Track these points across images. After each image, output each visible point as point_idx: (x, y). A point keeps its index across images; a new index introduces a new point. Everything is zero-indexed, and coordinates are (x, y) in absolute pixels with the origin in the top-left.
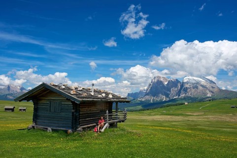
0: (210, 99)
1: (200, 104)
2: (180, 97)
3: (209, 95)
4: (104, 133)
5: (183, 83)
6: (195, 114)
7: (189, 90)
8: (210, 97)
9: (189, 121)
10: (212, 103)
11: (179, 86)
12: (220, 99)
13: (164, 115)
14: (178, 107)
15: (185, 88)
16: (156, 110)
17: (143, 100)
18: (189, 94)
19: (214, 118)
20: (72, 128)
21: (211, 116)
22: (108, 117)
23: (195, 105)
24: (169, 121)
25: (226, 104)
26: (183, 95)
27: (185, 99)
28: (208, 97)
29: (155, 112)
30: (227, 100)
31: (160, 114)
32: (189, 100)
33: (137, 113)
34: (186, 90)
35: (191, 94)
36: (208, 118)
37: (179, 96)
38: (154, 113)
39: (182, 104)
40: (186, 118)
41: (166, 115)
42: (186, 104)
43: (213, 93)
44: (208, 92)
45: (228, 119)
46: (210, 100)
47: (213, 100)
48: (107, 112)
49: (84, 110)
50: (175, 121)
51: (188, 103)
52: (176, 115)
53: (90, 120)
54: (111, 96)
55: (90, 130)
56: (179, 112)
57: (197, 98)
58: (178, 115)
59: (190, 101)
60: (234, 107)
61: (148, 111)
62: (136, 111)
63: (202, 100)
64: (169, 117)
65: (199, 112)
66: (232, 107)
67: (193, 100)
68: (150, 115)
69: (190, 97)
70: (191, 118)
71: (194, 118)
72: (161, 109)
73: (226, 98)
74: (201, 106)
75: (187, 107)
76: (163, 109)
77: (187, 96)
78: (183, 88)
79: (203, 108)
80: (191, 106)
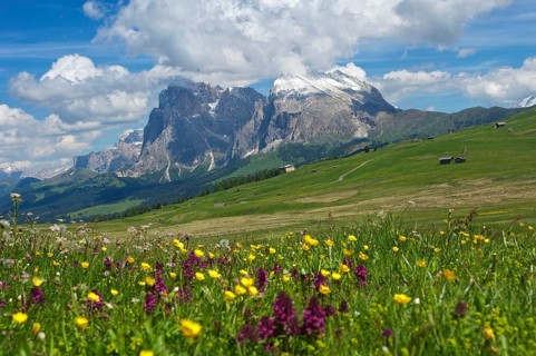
0: (363, 145)
1: (336, 165)
2: (265, 151)
3: (361, 132)
5: (273, 98)
6: (328, 200)
7: (293, 123)
8: (364, 140)
9: (313, 222)
10: (374, 158)
11: (261, 113)
12: (397, 142)
13: (222, 216)
14: (263, 184)
15: (279, 117)
16: (188, 204)
17: (136, 175)
18: (295, 137)
19: (395, 203)
21: (382, 200)
23: (322, 169)
25: (423, 153)
26: (277, 142)
27: (285, 153)
28: (359, 141)
29: (183, 211)
30: (422, 144)
31: (205, 213)
32: (297, 156)
33: (119, 223)
34: (283, 122)
35: (302, 136)
36: (374, 207)
37: (263, 145)
38: (182, 216)
39: (276, 173)
41: (229, 215)
42: (290, 169)
43: (372, 124)
44: (358, 123)
45: (440, 201)
46: (367, 150)
47: (377, 146)
50: (267, 231)
51: (296, 167)
52: (264, 212)
56: (274, 200)
57: (323, 148)
58: (270, 210)
59: (302, 160)
60: (447, 162)
61: (159, 213)
62: (113, 217)
63: (339, 152)
64: (240, 219)
65: (341, 190)
66: (443, 162)
67: (307, 155)
68: (167, 223)
69: (300, 146)
72: (203, 199)
73: (415, 136)
74: (340, 172)
75: (296, 179)
76: (210, 199)
77: (289, 145)
78: (274, 117)
79: (349, 177)
80: (307, 177)
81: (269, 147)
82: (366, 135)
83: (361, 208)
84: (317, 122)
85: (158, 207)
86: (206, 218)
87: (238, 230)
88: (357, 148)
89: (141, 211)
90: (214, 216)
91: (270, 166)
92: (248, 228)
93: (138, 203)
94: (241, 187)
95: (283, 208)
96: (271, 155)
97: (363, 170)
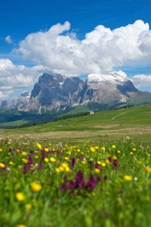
0: (124, 105)
1: (111, 113)
2: (82, 104)
3: (124, 100)
6: (107, 127)
7: (95, 93)
8: (125, 103)
9: (100, 136)
10: (128, 111)
11: (81, 88)
12: (138, 105)
13: (61, 130)
14: (80, 118)
15: (89, 91)
16: (48, 124)
17: (26, 110)
18: (95, 100)
19: (136, 131)
21: (130, 129)
23: (106, 114)
24: (71, 139)
25: (149, 111)
26: (88, 101)
27: (90, 106)
28: (122, 103)
31: (54, 129)
32: (95, 108)
33: (17, 130)
34: (91, 93)
35: (98, 99)
36: (127, 132)
37: (81, 102)
38: (45, 129)
39: (86, 114)
41: (64, 130)
42: (92, 113)
43: (129, 96)
44: (122, 95)
46: (125, 107)
47: (130, 106)
50: (80, 138)
51: (95, 112)
52: (79, 130)
56: (84, 125)
57: (107, 105)
58: (82, 129)
59: (97, 109)
61: (35, 127)
62: (15, 127)
63: (113, 107)
64: (69, 132)
65: (113, 124)
67: (99, 107)
69: (97, 103)
70: (102, 133)
72: (54, 123)
73: (146, 103)
74: (113, 116)
75: (95, 117)
76: (57, 123)
77: (92, 103)
78: (87, 90)
79: (117, 118)
80: (99, 117)
81: (83, 103)
83: (121, 132)
84: (105, 94)
85: (35, 125)
86: (55, 131)
87: (68, 137)
88: (121, 106)
89: (27, 125)
90: (58, 130)
91: (84, 111)
92: (72, 137)
93: (26, 122)
94: (70, 119)
95: (88, 129)
96: (84, 106)
97: (123, 116)
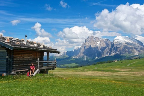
2: (110, 55)
3: (137, 53)
4: (35, 76)
6: (123, 70)
7: (118, 49)
9: (117, 76)
10: (138, 61)
11: (110, 46)
13: (96, 71)
14: (108, 64)
15: (115, 47)
16: (89, 67)
17: (77, 58)
18: (118, 53)
19: (139, 74)
20: (7, 72)
21: (137, 72)
22: (39, 64)
23: (124, 62)
29: (87, 68)
31: (92, 70)
33: (72, 69)
35: (120, 53)
36: (134, 74)
38: (87, 70)
39: (112, 62)
40: (115, 74)
41: (98, 71)
43: (140, 52)
44: (136, 51)
46: (137, 58)
47: (140, 58)
48: (38, 59)
49: (17, 57)
50: (105, 76)
51: (117, 61)
52: (106, 71)
53: (23, 66)
54: (42, 47)
55: (23, 74)
56: (109, 68)
57: (126, 56)
58: (108, 71)
61: (82, 68)
62: (71, 67)
63: (130, 58)
64: (100, 72)
65: (127, 68)
68: (83, 71)
69: (120, 55)
70: (118, 74)
71: (122, 74)
72: (93, 66)
74: (128, 63)
75: (117, 64)
76: (95, 66)
77: (117, 55)
78: (114, 47)
79: (130, 65)
80: (119, 64)
82: (138, 55)
83: (131, 74)
85: (82, 67)
86: (92, 71)
87: (98, 75)
88: (135, 57)
89: (78, 67)
92: (101, 75)
93: (77, 65)
94: (102, 64)
95: (111, 71)
97: (134, 64)
